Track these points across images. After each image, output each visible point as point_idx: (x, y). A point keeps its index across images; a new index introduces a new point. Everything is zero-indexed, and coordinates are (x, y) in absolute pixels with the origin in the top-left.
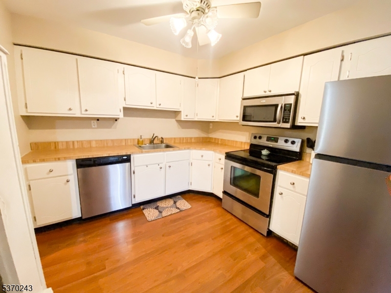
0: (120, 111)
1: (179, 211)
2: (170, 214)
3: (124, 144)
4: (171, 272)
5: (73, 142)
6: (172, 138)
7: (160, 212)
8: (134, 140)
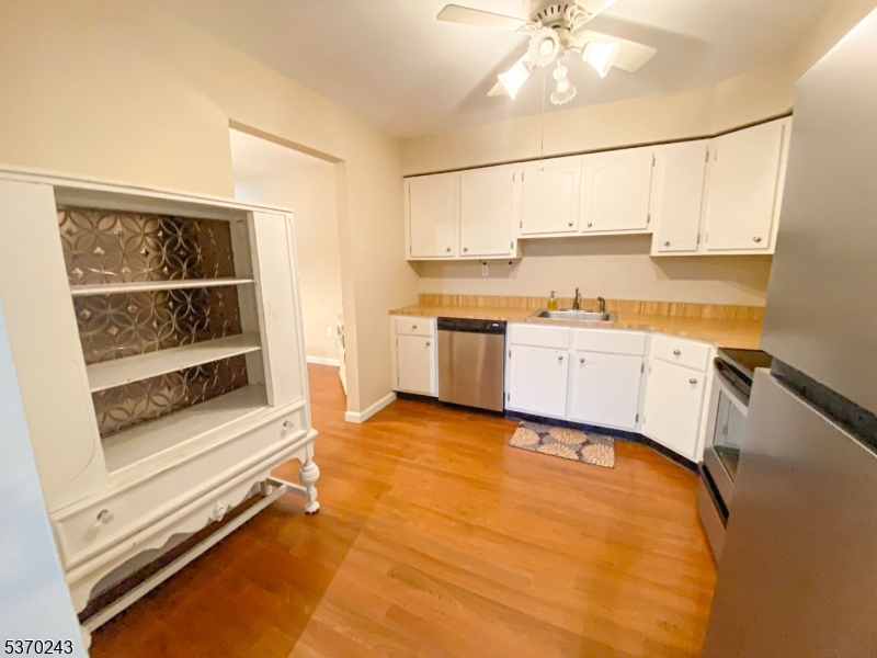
0: (512, 247)
1: (577, 458)
2: (553, 453)
3: (524, 305)
4: (464, 514)
5: (458, 296)
6: (632, 302)
7: (541, 443)
8: (542, 299)
